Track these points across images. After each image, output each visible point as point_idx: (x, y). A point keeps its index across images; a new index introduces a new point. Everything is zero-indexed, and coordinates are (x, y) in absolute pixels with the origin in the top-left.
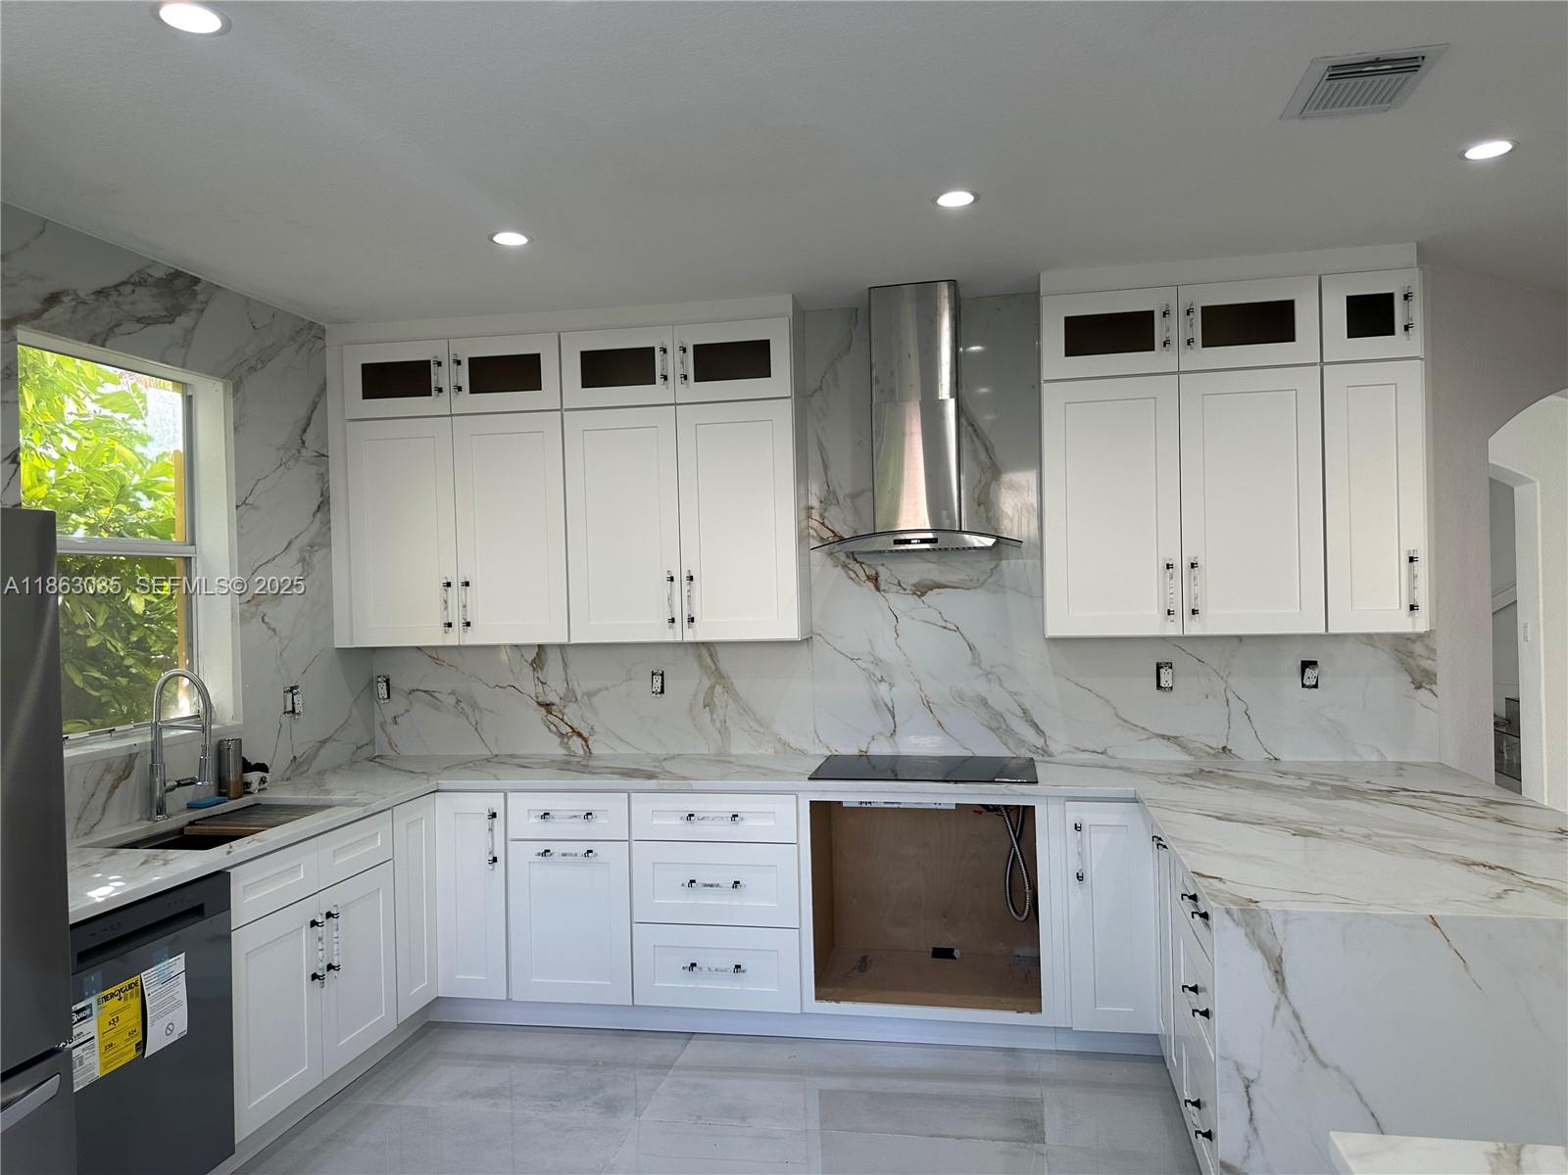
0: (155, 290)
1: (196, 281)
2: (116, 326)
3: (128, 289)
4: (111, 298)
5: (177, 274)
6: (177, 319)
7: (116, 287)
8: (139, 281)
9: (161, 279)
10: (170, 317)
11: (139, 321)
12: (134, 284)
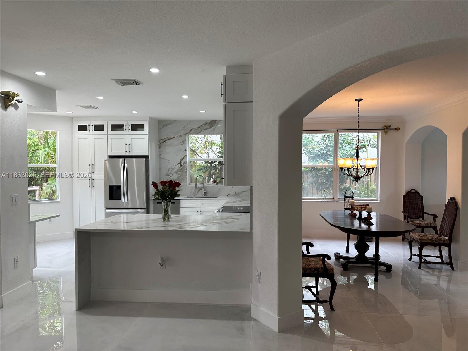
0: (208, 124)
1: (216, 121)
2: (201, 131)
3: (203, 125)
4: (200, 128)
5: (212, 121)
6: (212, 127)
7: (201, 126)
8: (206, 124)
9: (209, 123)
10: (211, 127)
11: (205, 129)
12: (204, 125)
